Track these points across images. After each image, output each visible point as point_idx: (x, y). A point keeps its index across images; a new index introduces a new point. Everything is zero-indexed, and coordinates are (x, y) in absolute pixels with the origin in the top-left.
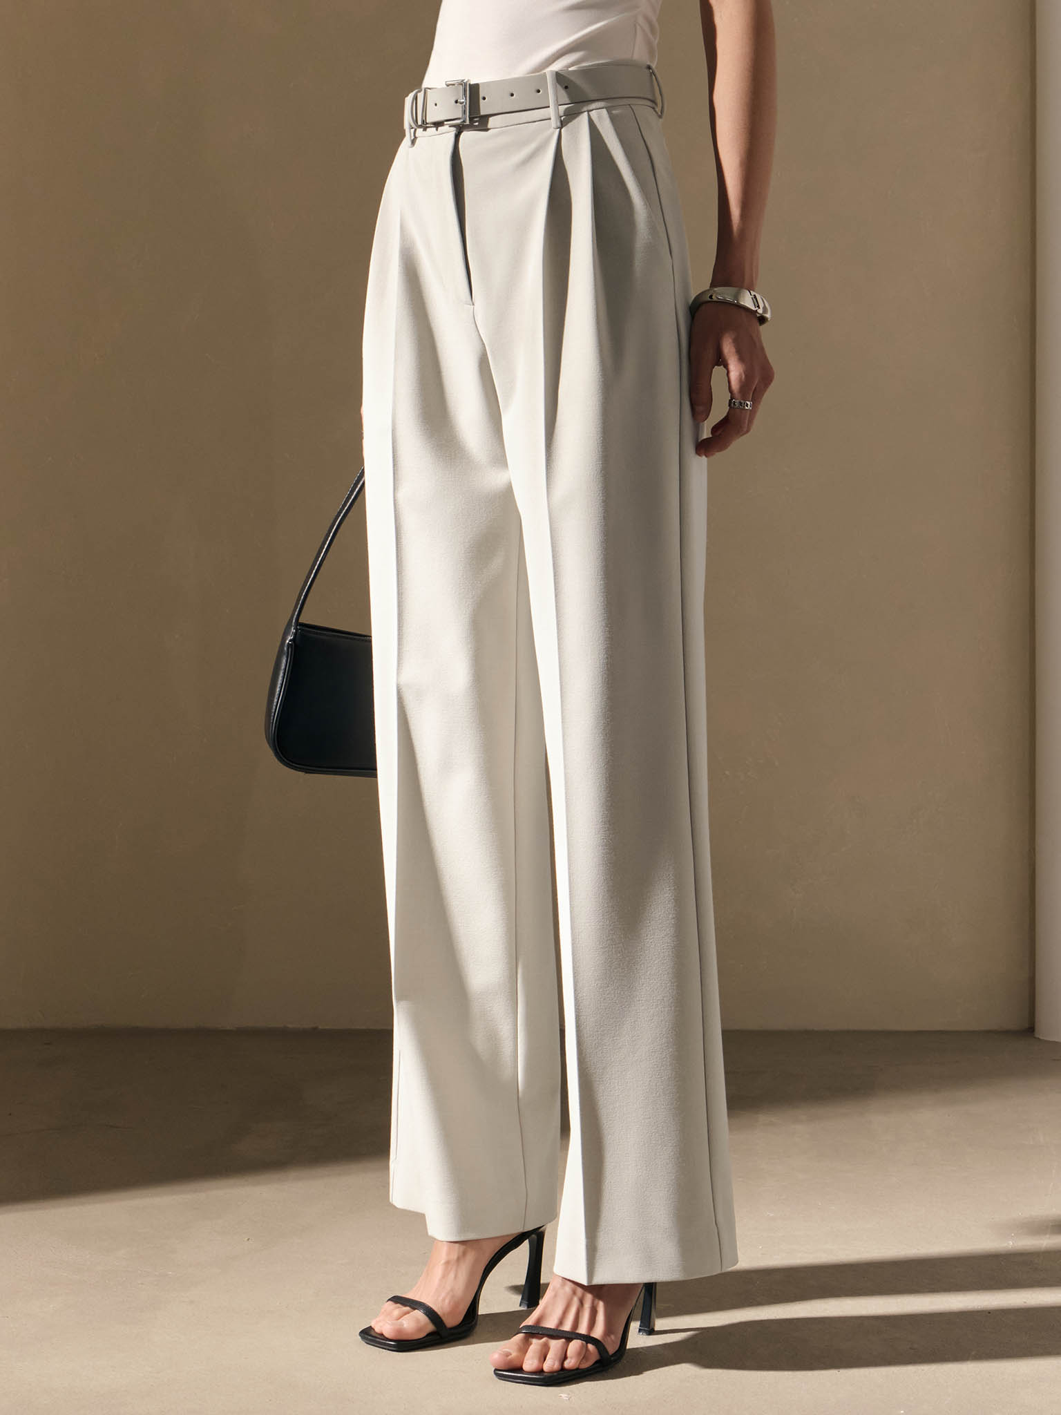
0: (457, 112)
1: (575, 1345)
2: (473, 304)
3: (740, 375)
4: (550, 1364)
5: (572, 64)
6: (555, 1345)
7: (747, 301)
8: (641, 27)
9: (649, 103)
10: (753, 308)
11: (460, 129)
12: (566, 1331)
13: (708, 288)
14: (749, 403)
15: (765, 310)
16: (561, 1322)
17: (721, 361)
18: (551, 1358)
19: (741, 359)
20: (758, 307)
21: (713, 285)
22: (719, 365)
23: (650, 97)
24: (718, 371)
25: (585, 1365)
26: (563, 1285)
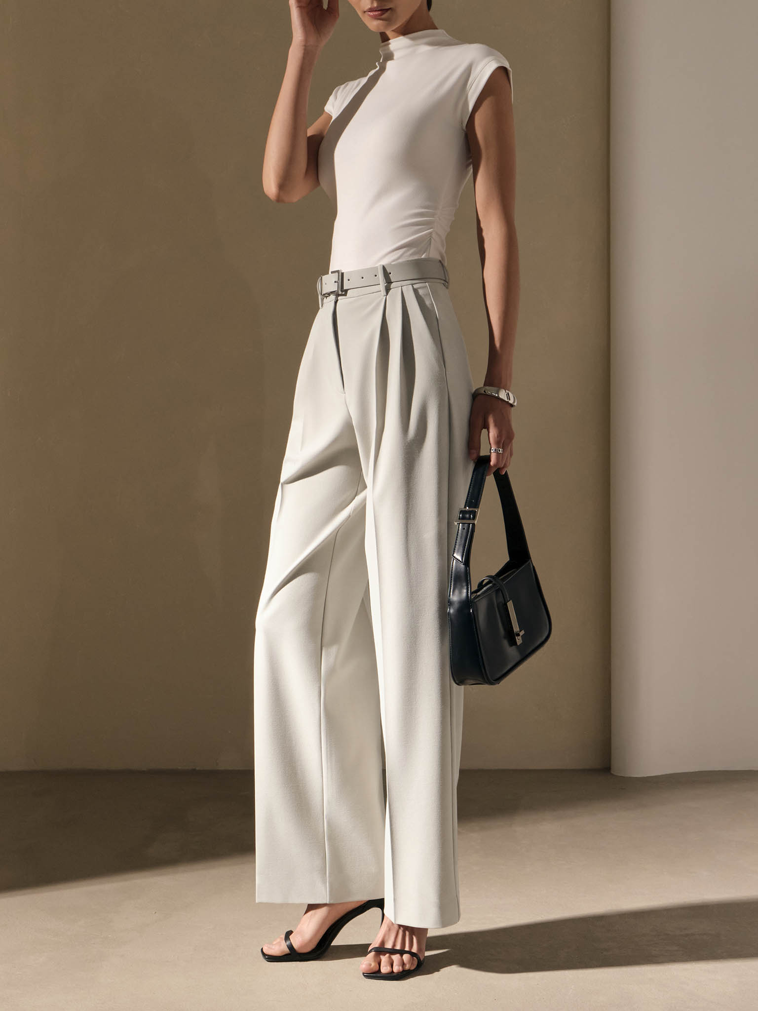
0: (334, 288)
1: (406, 957)
2: (345, 393)
3: (495, 435)
4: (396, 969)
5: (394, 261)
6: (396, 958)
7: (503, 395)
8: (434, 240)
9: (443, 282)
10: (507, 400)
11: (338, 295)
12: (398, 950)
13: (482, 386)
14: (501, 450)
15: (514, 402)
16: (394, 945)
17: (486, 426)
18: (397, 965)
19: (496, 425)
20: (510, 399)
21: (484, 385)
22: (485, 428)
23: (444, 279)
24: (484, 431)
25: (413, 968)
26: (400, 928)
